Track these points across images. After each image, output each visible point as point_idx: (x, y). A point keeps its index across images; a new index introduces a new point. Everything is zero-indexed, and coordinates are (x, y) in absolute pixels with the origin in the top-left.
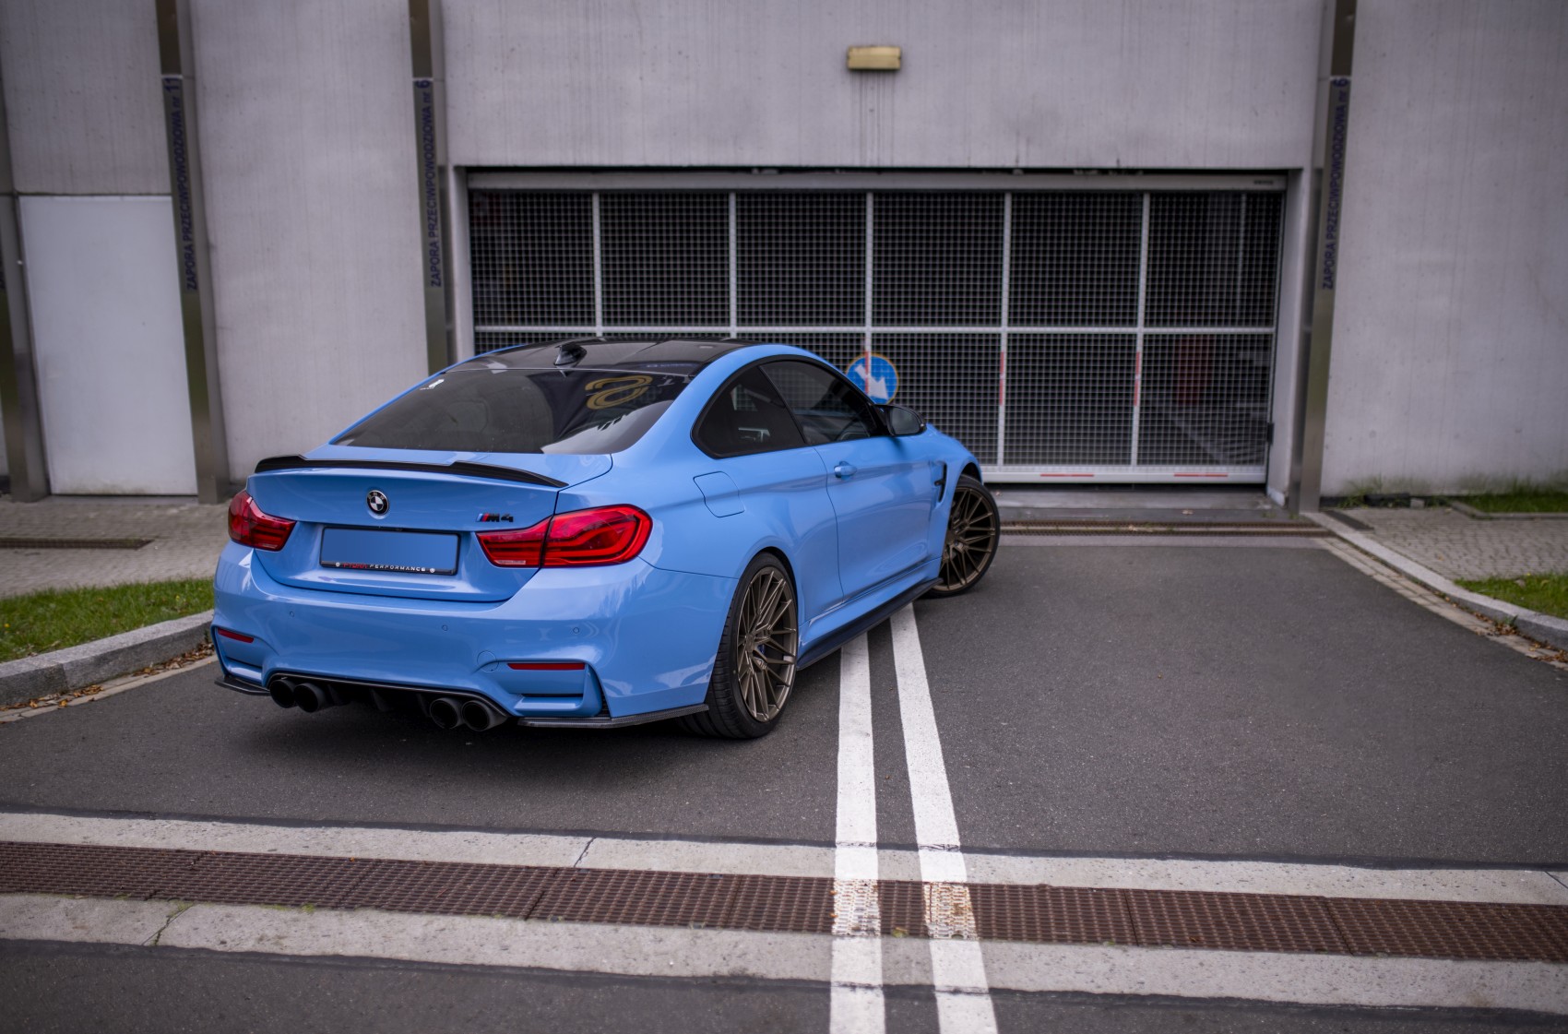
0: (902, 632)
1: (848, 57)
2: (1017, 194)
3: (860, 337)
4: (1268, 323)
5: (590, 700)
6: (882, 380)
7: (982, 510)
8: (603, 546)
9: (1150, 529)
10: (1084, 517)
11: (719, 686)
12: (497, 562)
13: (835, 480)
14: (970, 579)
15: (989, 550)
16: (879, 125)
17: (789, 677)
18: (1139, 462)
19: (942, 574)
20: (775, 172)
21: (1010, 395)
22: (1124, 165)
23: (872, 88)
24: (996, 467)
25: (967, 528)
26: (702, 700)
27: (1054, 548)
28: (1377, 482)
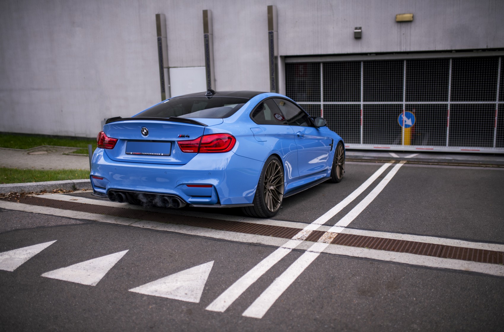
1: (396, 18)
2: (454, 59)
3: (401, 105)
5: (214, 198)
6: (410, 120)
11: (257, 198)
12: (184, 151)
13: (297, 137)
16: (406, 39)
18: (496, 147)
20: (374, 55)
21: (451, 124)
22: (489, 47)
23: (404, 27)
24: (446, 147)
26: (252, 202)
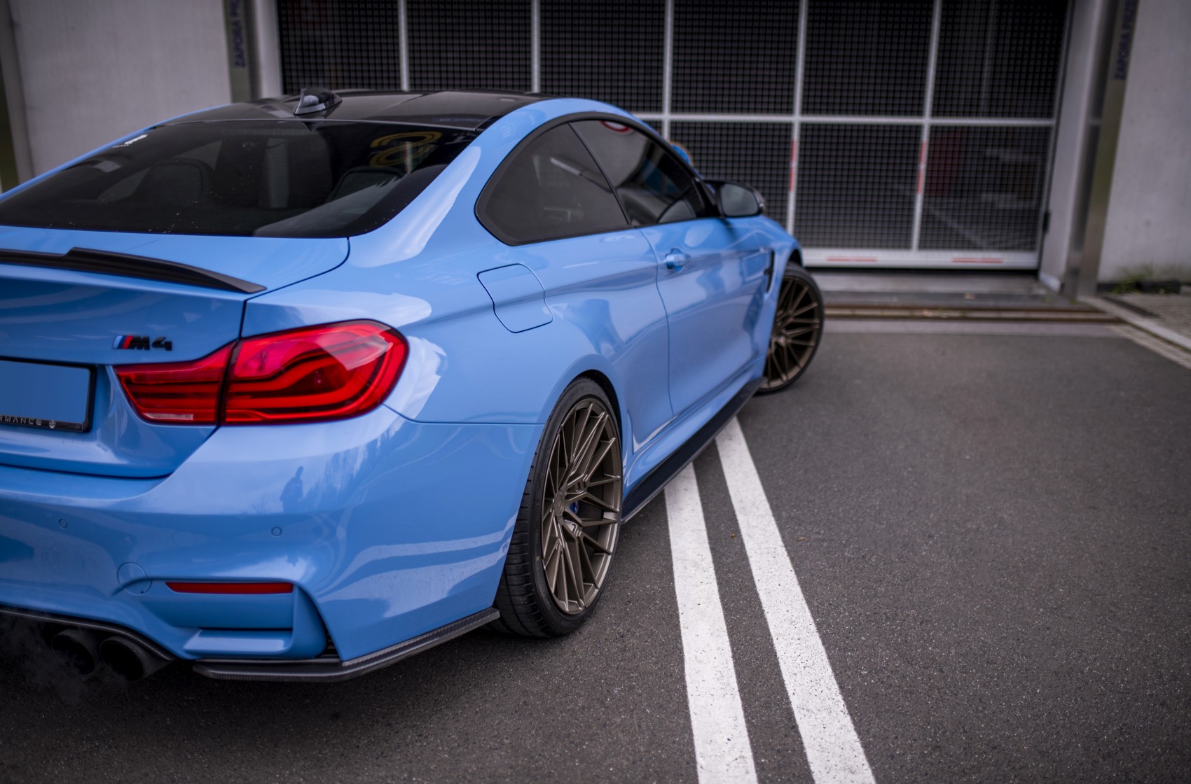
0: (727, 442)
4: (1049, 115)
5: (306, 636)
7: (807, 301)
8: (326, 388)
9: (945, 314)
10: (875, 301)
11: (515, 580)
12: (149, 416)
13: (666, 271)
14: (792, 374)
15: (812, 344)
17: (610, 540)
18: (922, 247)
19: (765, 373)
21: (801, 181)
25: (791, 320)
26: (491, 603)
27: (860, 335)
28: (1148, 269)
